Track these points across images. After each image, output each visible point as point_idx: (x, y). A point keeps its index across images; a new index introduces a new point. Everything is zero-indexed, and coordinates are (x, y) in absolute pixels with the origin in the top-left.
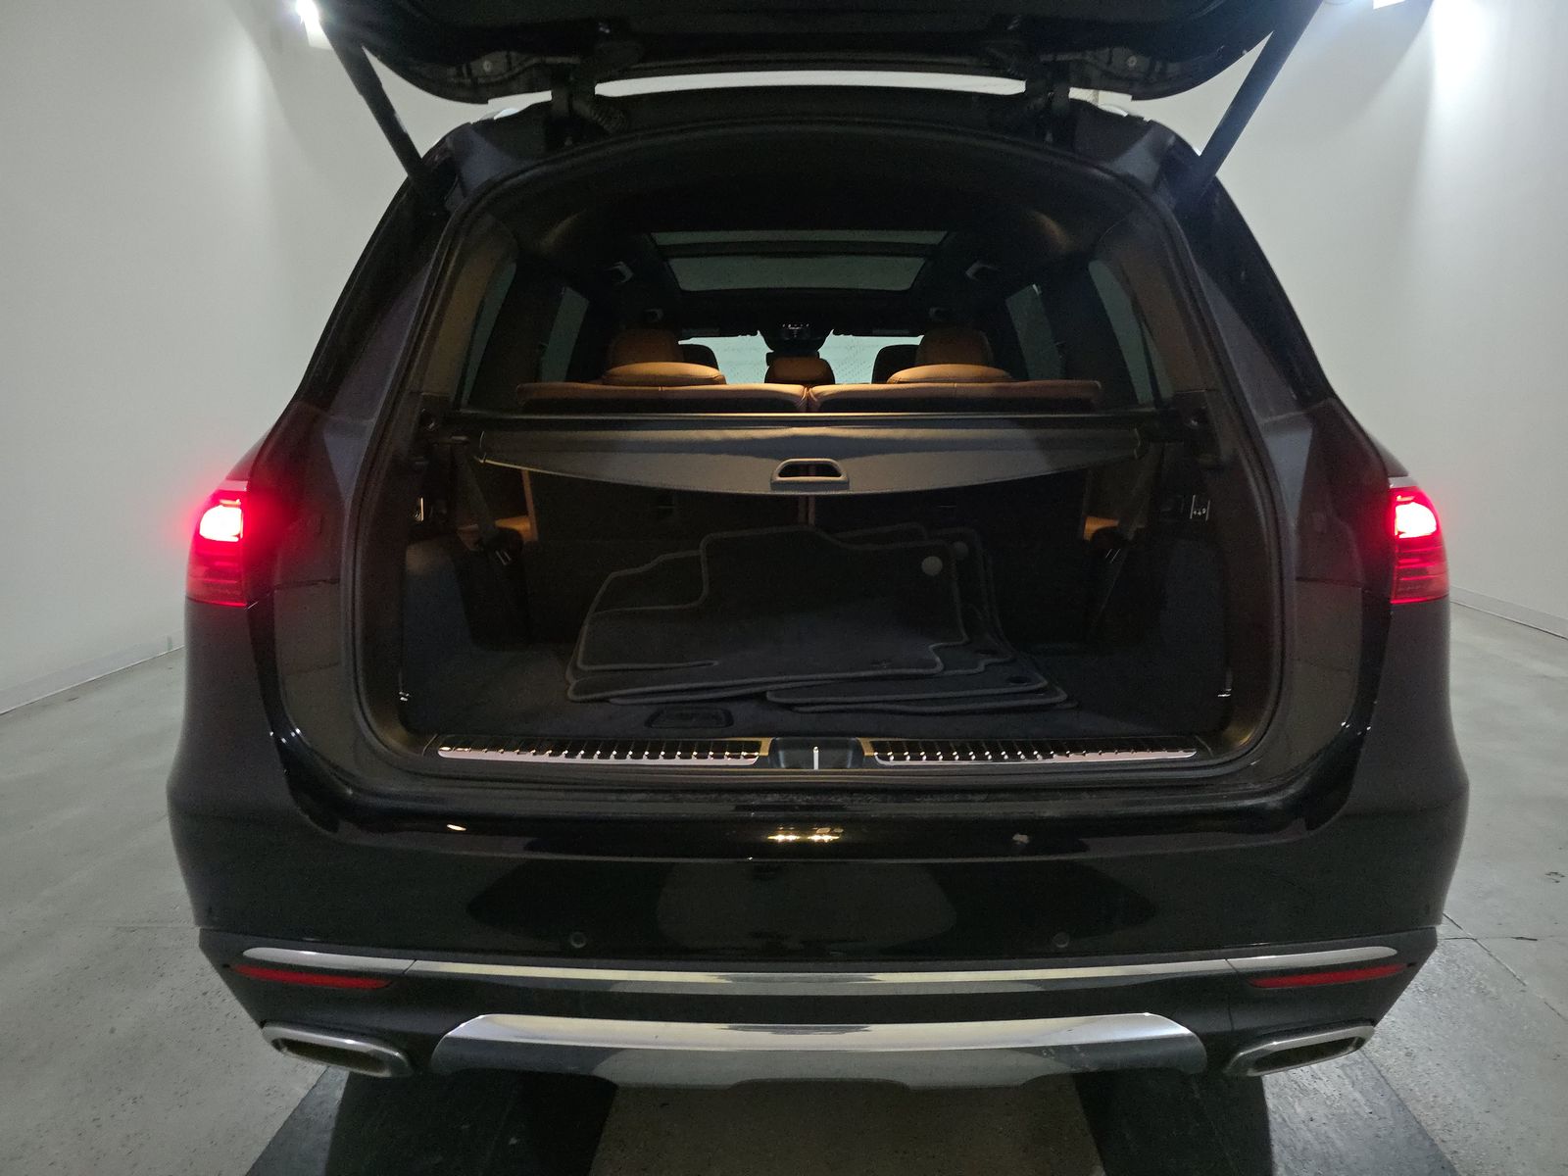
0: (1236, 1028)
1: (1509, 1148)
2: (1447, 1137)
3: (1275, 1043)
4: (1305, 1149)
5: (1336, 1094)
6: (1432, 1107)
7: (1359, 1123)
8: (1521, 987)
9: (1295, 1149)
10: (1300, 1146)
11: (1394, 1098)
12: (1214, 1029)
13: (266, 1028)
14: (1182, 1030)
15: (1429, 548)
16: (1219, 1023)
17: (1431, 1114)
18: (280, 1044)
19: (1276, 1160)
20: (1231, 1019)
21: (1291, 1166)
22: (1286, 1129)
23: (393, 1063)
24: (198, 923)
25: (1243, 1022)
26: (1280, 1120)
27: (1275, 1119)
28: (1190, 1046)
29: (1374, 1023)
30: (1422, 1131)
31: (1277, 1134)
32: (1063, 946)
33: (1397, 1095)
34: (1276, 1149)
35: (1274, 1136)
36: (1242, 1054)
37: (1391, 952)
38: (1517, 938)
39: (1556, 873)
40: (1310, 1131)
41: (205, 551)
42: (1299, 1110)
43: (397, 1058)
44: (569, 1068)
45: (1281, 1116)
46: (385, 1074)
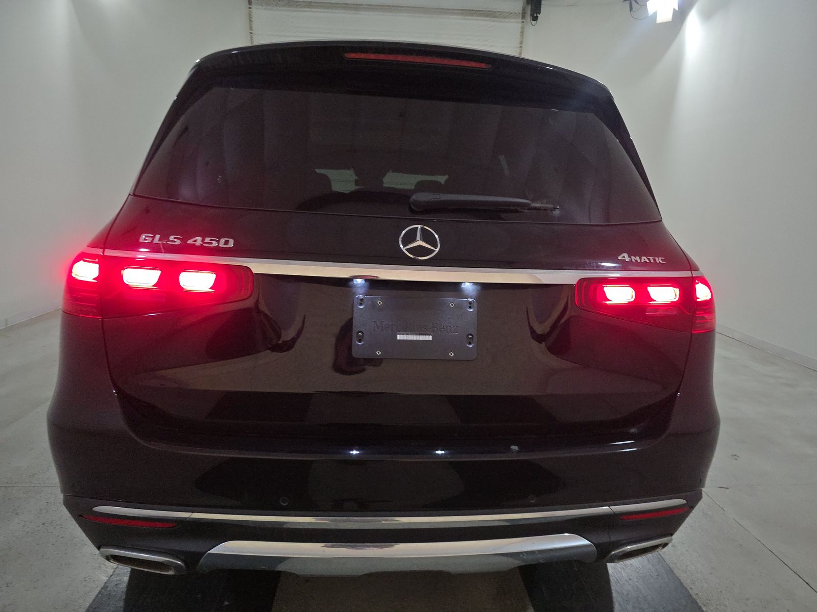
0: (611, 540)
1: (721, 592)
2: (693, 587)
3: (629, 547)
4: (627, 594)
5: (641, 566)
6: (686, 572)
7: (652, 581)
8: (723, 512)
9: (623, 594)
10: (625, 592)
11: (668, 568)
12: (601, 541)
13: (101, 549)
14: (585, 542)
15: (708, 305)
16: (604, 538)
17: (685, 575)
18: (109, 558)
19: (614, 600)
20: (609, 537)
21: (621, 603)
22: (618, 584)
23: (177, 567)
24: (62, 492)
25: (614, 537)
26: (615, 580)
27: (613, 580)
28: (589, 549)
29: (672, 535)
30: (681, 583)
31: (614, 587)
32: (533, 501)
33: (669, 567)
34: (614, 595)
35: (613, 588)
36: (613, 553)
37: (684, 502)
38: (720, 487)
39: (736, 455)
40: (629, 585)
41: (74, 286)
42: (624, 575)
43: (180, 564)
44: (262, 567)
45: (616, 578)
46: (171, 573)
